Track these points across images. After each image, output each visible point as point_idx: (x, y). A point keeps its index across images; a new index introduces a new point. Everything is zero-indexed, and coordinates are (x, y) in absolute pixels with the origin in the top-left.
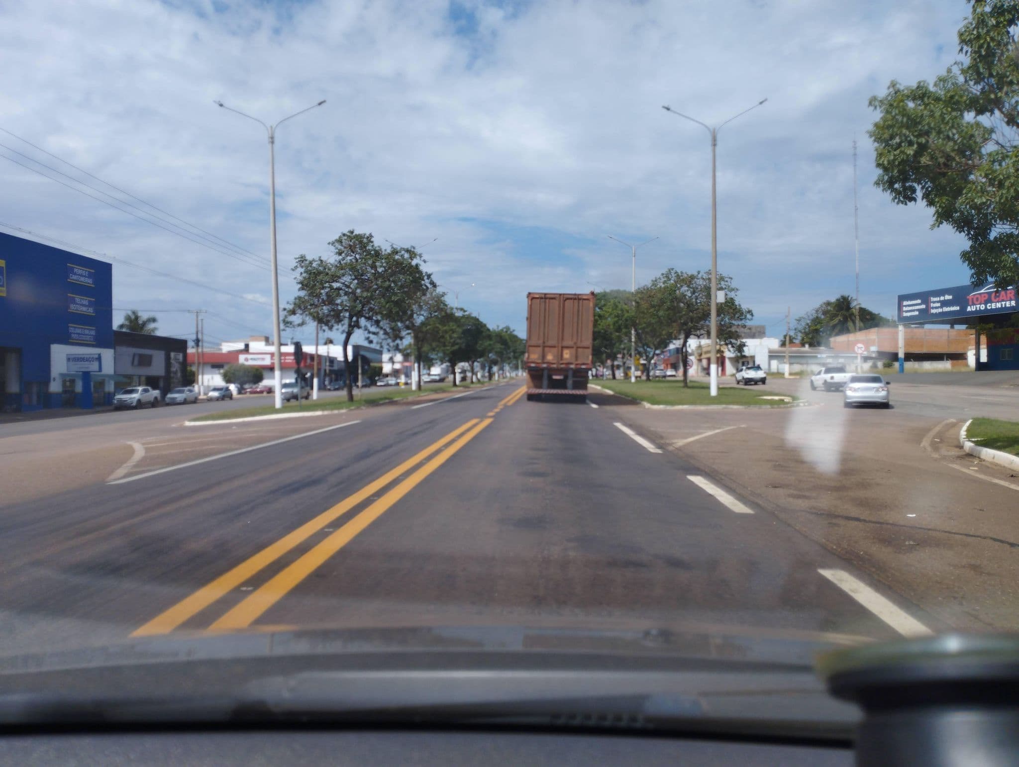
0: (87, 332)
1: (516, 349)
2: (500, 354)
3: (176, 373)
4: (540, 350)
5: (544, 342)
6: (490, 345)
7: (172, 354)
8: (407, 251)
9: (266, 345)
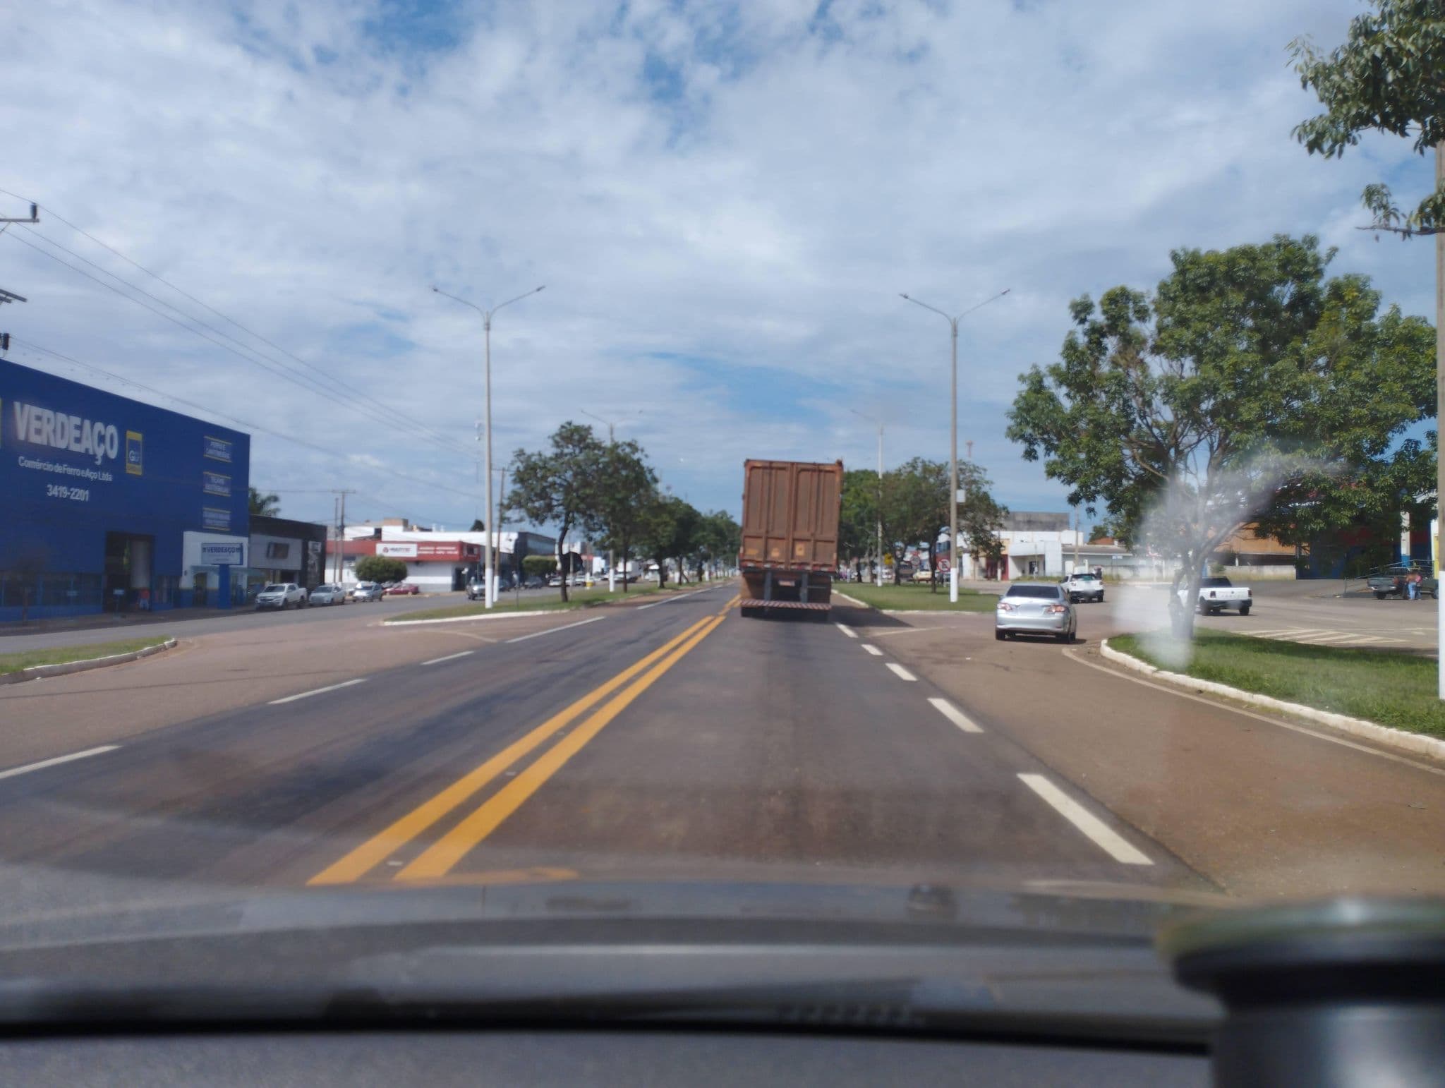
0: (221, 517)
1: (734, 541)
2: (714, 547)
3: (313, 566)
4: (761, 542)
5: (767, 532)
6: (703, 536)
7: (310, 544)
8: (630, 445)
9: (404, 530)
